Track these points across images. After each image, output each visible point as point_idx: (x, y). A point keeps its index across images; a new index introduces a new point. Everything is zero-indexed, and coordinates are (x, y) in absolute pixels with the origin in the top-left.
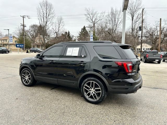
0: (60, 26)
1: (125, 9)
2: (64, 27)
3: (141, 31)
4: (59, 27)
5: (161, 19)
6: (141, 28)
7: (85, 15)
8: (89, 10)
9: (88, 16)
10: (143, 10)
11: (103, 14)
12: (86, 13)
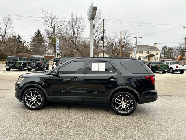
0: (7, 27)
1: (92, 19)
2: (14, 29)
3: (103, 41)
4: (6, 29)
5: (121, 32)
6: (102, 39)
7: (42, 18)
8: (46, 12)
9: (47, 19)
10: (104, 21)
11: (64, 19)
12: (44, 16)
